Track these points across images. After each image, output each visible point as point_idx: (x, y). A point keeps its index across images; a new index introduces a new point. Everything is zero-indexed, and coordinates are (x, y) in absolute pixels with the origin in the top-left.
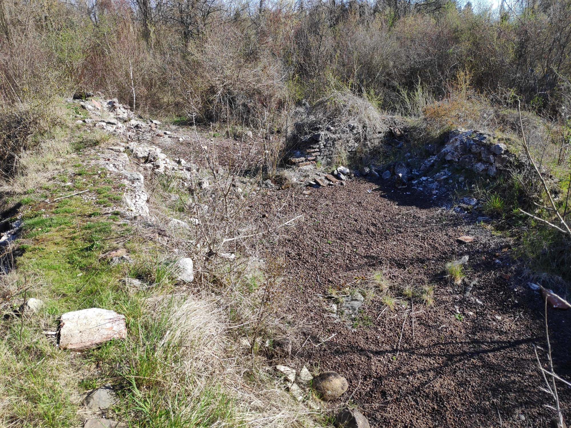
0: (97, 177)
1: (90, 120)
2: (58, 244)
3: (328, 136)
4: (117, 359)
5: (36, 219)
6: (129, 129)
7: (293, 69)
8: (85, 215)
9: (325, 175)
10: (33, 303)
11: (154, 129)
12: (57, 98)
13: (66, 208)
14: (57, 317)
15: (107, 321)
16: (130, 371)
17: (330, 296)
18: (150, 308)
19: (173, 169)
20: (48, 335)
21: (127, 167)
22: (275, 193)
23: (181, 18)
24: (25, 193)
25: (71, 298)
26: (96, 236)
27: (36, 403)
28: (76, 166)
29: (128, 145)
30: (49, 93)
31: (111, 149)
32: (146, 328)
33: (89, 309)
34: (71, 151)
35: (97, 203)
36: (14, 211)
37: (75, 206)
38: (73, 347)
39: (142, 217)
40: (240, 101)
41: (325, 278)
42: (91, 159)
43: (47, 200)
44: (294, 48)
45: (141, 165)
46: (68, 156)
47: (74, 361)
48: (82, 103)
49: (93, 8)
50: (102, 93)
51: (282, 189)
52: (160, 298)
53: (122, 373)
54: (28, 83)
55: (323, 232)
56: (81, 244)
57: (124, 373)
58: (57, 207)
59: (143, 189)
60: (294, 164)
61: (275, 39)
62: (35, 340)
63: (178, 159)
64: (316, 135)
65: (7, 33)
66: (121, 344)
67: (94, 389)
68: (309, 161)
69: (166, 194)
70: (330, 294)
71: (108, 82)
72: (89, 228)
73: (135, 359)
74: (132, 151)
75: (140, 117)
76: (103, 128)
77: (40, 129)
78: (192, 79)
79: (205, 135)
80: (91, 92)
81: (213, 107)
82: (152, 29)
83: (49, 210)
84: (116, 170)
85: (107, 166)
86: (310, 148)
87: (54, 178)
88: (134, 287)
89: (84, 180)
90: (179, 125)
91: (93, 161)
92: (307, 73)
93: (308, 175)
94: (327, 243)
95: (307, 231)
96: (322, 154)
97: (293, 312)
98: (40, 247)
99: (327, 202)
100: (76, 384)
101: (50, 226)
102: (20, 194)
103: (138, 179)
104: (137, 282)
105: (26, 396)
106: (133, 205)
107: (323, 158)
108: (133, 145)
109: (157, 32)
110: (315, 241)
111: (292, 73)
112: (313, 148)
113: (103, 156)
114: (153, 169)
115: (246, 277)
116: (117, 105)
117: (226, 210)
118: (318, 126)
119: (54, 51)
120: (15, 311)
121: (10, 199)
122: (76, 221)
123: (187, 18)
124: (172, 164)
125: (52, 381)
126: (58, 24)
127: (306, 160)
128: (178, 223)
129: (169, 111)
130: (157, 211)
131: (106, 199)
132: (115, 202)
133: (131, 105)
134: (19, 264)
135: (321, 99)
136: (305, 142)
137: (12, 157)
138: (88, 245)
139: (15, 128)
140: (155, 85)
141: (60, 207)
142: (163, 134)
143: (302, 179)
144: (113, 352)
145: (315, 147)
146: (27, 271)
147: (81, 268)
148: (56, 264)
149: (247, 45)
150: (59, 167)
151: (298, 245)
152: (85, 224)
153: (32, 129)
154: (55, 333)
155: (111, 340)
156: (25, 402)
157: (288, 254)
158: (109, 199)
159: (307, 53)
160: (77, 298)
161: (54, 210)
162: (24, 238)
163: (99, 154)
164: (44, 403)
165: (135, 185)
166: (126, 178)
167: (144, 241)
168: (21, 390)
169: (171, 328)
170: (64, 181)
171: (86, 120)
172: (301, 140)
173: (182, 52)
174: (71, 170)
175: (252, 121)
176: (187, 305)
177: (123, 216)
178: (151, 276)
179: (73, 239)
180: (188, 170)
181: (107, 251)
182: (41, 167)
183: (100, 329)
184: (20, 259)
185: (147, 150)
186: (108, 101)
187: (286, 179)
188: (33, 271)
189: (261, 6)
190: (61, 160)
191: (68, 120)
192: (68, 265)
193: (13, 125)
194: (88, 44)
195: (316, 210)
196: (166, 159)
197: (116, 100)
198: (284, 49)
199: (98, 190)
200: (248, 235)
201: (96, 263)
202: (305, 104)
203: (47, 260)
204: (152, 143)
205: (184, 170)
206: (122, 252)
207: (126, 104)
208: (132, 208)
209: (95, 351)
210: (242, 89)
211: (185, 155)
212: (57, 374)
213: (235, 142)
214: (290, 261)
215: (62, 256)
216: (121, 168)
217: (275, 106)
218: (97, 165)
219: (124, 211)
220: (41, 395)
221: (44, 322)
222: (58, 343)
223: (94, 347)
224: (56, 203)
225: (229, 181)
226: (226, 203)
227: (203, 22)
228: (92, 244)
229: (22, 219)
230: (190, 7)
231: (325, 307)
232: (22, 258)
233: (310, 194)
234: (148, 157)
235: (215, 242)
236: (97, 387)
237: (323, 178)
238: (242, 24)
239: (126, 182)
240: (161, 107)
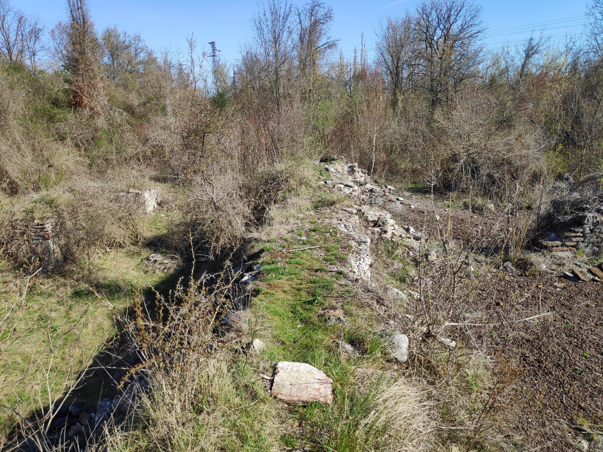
0: (328, 235)
1: (330, 182)
2: (286, 292)
3: (598, 219)
4: (319, 423)
5: (272, 266)
6: (363, 192)
7: (555, 138)
8: (312, 269)
9: (588, 267)
10: (258, 344)
11: (387, 194)
12: (307, 160)
13: (298, 260)
14: (274, 363)
15: (316, 381)
16: (329, 441)
17: (579, 427)
18: (358, 379)
19: (401, 236)
20: (264, 378)
21: (356, 229)
22: (516, 280)
23: (432, 86)
24: (269, 241)
25: (288, 347)
26: (319, 291)
27: (243, 443)
28: (312, 223)
29: (360, 208)
30: (301, 156)
31: (345, 210)
32: (352, 400)
33: (303, 364)
34: (310, 209)
35: (325, 260)
36: (257, 255)
37: (306, 259)
38: (282, 398)
39: (364, 280)
40: (484, 171)
41: (575, 402)
42: (326, 218)
43: (284, 250)
44: (560, 115)
45: (370, 228)
46: (307, 213)
47: (281, 412)
48: (327, 166)
49: (350, 80)
50: (345, 157)
51: (526, 275)
52: (370, 371)
53: (321, 441)
54: (287, 147)
55: (578, 340)
56: (305, 297)
57: (323, 442)
58: (291, 258)
59: (368, 252)
60: (546, 247)
61: (536, 106)
62: (253, 380)
63: (406, 227)
64: (580, 216)
65: (278, 105)
66: (325, 409)
67: (293, 448)
68: (567, 246)
69: (389, 260)
70: (580, 425)
71: (352, 147)
72: (314, 282)
73: (336, 431)
74: (363, 214)
75: (376, 182)
76: (341, 190)
77: (289, 187)
78: (434, 146)
79: (439, 204)
80: (335, 157)
81: (453, 176)
82: (400, 98)
83: (284, 260)
84: (346, 231)
85: (339, 226)
86: (571, 231)
87: (293, 231)
88: (346, 352)
89: (317, 236)
90: (413, 192)
91: (327, 220)
92: (574, 143)
93: (564, 264)
94: (583, 356)
95: (554, 334)
96: (586, 240)
97: (523, 432)
98: (271, 292)
99: (588, 302)
100: (279, 436)
101: (283, 274)
102: (265, 242)
103: (365, 242)
104: (349, 347)
105: (236, 432)
106: (356, 267)
107: (587, 246)
108: (365, 208)
109: (405, 101)
110: (564, 349)
111: (553, 142)
112: (574, 232)
113: (337, 216)
114: (380, 234)
115: (465, 372)
116: (356, 169)
117: (453, 290)
118: (585, 206)
119: (311, 119)
120: (242, 348)
121: (257, 245)
122: (304, 274)
123: (438, 85)
124: (399, 231)
125: (259, 426)
126: (319, 95)
127: (563, 245)
128: (398, 293)
129: (404, 178)
130: (378, 276)
131: (333, 257)
132: (340, 262)
133: (369, 170)
134: (253, 304)
135: (592, 174)
136: (564, 223)
137: (264, 209)
138: (311, 298)
139: (271, 184)
140: (395, 152)
141: (294, 258)
142: (395, 200)
143: (554, 267)
144: (316, 415)
145: (577, 230)
146: (258, 312)
147: (301, 320)
148: (281, 311)
149: (501, 112)
150: (298, 222)
151: (540, 348)
152: (311, 277)
153: (283, 186)
154: (269, 378)
155: (316, 402)
156: (235, 438)
157: (524, 358)
158: (336, 257)
159: (577, 121)
160: (294, 349)
161: (288, 260)
162: (260, 281)
163: (333, 214)
164: (249, 446)
165: (361, 248)
166: (354, 239)
167: (361, 306)
168: (234, 425)
169: (377, 409)
170: (300, 235)
171: (327, 182)
172: (559, 220)
173: (428, 119)
174: (308, 226)
175: (496, 193)
176: (397, 387)
177: (346, 277)
178: (364, 345)
179: (299, 290)
180: (417, 239)
181: (326, 308)
182: (284, 220)
183: (308, 387)
184: (255, 300)
185: (378, 214)
186: (349, 165)
187: (531, 264)
188: (262, 314)
189: (522, 70)
190: (301, 216)
191: (313, 181)
192: (291, 315)
193: (269, 182)
194: (341, 112)
195: (570, 309)
196: (395, 225)
197: (356, 164)
198: (546, 116)
199: (327, 247)
200: (476, 323)
201: (315, 319)
202: (567, 179)
203: (275, 305)
204: (383, 208)
205: (412, 238)
206: (339, 313)
207: (364, 169)
208: (355, 270)
209: (301, 408)
210: (489, 159)
211: (414, 223)
212: (265, 420)
213: (472, 214)
214: (525, 367)
215: (287, 304)
216: (351, 229)
217: (528, 178)
218: (330, 224)
219: (347, 271)
220: (249, 436)
221: (263, 365)
222: (271, 389)
223: (301, 404)
224: (290, 254)
225: (462, 258)
226: (455, 282)
227: (454, 90)
228: (314, 298)
229: (262, 264)
230: (442, 76)
231: (571, 441)
232: (256, 299)
233: (564, 288)
234: (378, 221)
235: (435, 322)
236: (296, 447)
237: (585, 270)
238: (498, 89)
239: (353, 244)
240: (397, 172)
